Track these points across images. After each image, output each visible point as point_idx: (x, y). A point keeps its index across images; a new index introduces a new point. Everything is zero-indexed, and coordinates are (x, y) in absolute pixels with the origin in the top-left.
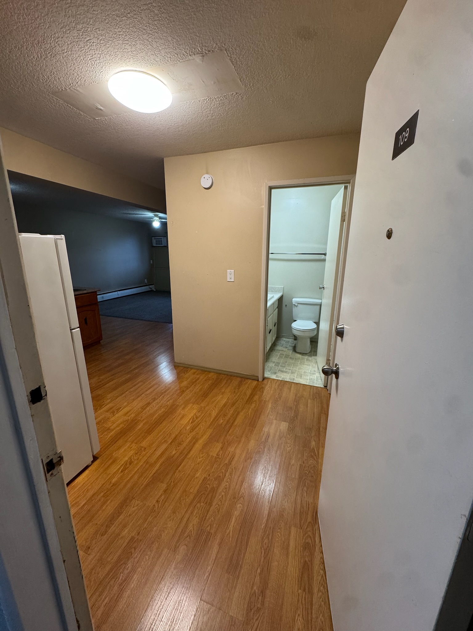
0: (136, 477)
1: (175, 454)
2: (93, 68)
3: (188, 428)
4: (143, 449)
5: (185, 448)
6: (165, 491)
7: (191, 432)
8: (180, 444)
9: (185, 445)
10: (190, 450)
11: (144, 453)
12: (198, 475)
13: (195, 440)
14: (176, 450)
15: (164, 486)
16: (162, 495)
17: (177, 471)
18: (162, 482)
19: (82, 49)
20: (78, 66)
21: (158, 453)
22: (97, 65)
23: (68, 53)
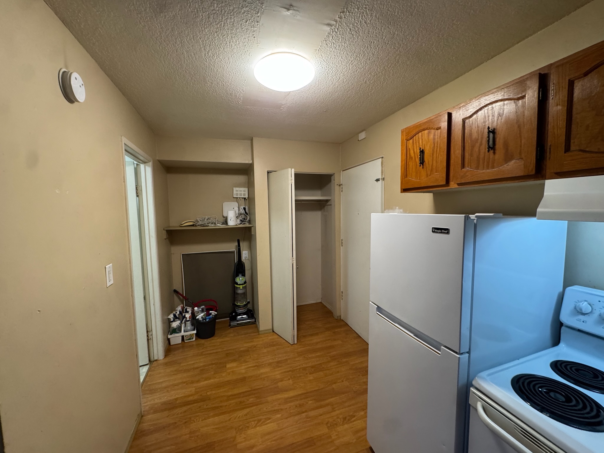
0: (347, 404)
1: (311, 400)
2: (328, 62)
3: (279, 416)
4: (329, 425)
5: (301, 399)
6: (335, 383)
7: (281, 410)
8: (300, 405)
9: (297, 402)
10: (299, 395)
11: (331, 420)
12: (311, 378)
13: (287, 401)
14: (307, 403)
15: (334, 386)
16: (338, 383)
17: (320, 388)
18: (333, 389)
19: (340, 72)
20: (338, 57)
21: (321, 411)
22: (326, 67)
23: (349, 64)
